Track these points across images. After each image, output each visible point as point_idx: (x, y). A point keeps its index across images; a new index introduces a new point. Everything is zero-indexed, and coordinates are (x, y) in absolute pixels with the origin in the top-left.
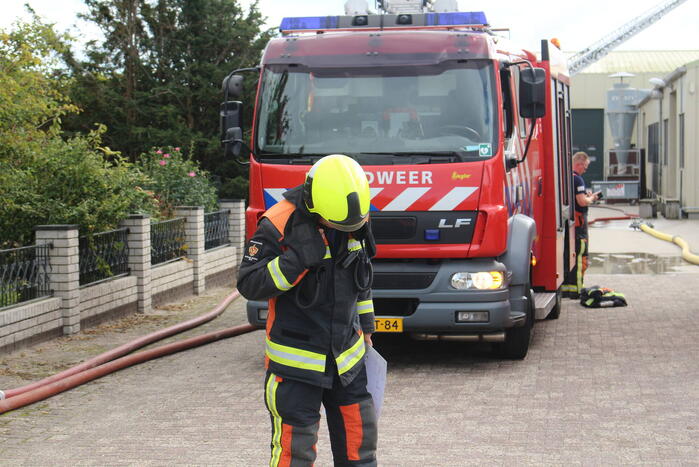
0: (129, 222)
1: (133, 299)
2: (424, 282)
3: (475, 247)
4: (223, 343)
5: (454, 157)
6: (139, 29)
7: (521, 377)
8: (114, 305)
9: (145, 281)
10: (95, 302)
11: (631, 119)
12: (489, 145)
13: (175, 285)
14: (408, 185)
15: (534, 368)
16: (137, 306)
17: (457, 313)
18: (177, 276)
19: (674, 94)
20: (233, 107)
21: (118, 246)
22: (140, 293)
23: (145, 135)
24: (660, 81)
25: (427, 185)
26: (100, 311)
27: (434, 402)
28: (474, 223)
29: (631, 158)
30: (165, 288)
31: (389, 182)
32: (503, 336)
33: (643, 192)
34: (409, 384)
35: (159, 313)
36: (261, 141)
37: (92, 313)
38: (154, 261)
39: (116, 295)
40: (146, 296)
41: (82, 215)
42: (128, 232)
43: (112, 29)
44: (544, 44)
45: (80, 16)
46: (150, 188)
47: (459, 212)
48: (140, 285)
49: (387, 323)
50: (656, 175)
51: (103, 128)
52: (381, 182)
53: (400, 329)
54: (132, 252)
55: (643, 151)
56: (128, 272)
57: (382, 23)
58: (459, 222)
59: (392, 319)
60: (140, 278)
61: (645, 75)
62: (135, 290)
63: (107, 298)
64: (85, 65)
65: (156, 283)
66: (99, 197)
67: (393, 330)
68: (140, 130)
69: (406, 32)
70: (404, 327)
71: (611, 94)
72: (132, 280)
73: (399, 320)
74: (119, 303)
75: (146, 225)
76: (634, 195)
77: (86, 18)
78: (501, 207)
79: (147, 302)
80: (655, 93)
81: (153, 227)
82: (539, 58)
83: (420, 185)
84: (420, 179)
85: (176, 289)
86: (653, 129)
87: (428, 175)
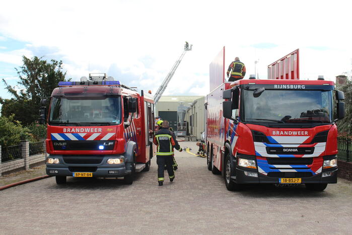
0: (22, 143)
1: (22, 166)
2: (99, 162)
3: (114, 151)
4: (45, 179)
5: (108, 124)
6: (37, 87)
7: (128, 190)
8: (15, 168)
9: (27, 160)
10: (8, 167)
11: (184, 114)
12: (119, 121)
13: (38, 161)
14: (94, 132)
15: (133, 187)
16: (24, 168)
17: (109, 171)
18: (39, 159)
19: (195, 107)
20: (43, 108)
21: (18, 150)
22: (25, 164)
23: (35, 117)
24: (191, 104)
25: (100, 132)
26: (10, 170)
27: (97, 199)
28: (114, 144)
29: (184, 125)
30: (35, 162)
31: (89, 131)
32: (123, 178)
33: (188, 134)
34: (93, 193)
35: (32, 170)
36: (51, 119)
37: (7, 170)
38: (30, 155)
39: (16, 165)
40: (27, 165)
41: (3, 141)
42: (22, 146)
43: (29, 87)
44: (142, 91)
45: (19, 83)
46: (30, 132)
47: (110, 140)
48: (25, 162)
49: (88, 174)
50: (191, 129)
51: (14, 115)
52: (86, 131)
53: (92, 176)
54: (23, 152)
55: (188, 123)
56: (22, 158)
57: (89, 84)
58: (110, 144)
59: (89, 173)
60: (25, 159)
61: (187, 102)
62: (24, 163)
63: (13, 166)
64: (21, 97)
65: (31, 161)
66: (10, 136)
67: (89, 176)
68: (34, 116)
69: (96, 87)
70: (93, 175)
71: (179, 107)
72: (23, 160)
73: (91, 173)
74: (17, 167)
75: (27, 144)
76: (185, 135)
77: (21, 83)
78: (122, 139)
79: (28, 166)
80: (191, 107)
81: (30, 144)
82: (141, 95)
83: (98, 132)
84: (98, 131)
85: (39, 162)
86: (191, 117)
87: (100, 130)
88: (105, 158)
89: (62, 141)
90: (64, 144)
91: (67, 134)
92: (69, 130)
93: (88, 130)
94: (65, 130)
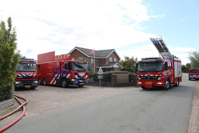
2: (32, 82)
3: (36, 79)
14: (31, 74)
28: (36, 77)
49: (29, 86)
70: (31, 86)
87: (33, 73)
88: (34, 81)
89: (21, 77)
90: (22, 77)
91: (23, 74)
92: (23, 73)
93: (29, 73)
94: (22, 73)
